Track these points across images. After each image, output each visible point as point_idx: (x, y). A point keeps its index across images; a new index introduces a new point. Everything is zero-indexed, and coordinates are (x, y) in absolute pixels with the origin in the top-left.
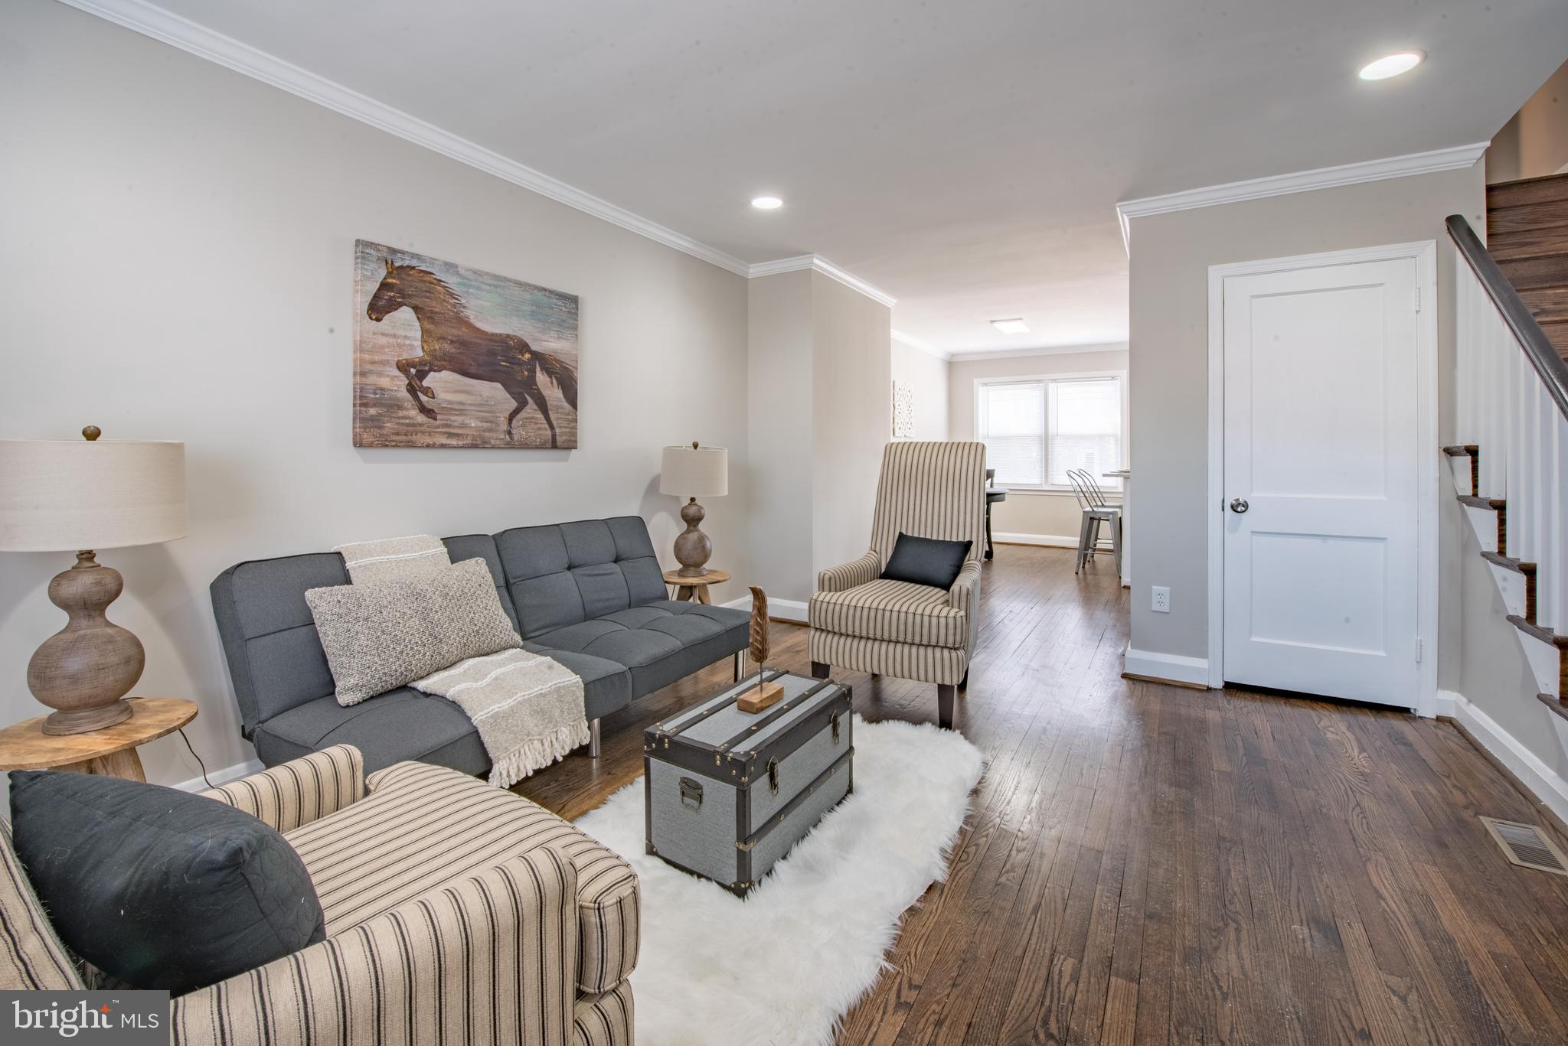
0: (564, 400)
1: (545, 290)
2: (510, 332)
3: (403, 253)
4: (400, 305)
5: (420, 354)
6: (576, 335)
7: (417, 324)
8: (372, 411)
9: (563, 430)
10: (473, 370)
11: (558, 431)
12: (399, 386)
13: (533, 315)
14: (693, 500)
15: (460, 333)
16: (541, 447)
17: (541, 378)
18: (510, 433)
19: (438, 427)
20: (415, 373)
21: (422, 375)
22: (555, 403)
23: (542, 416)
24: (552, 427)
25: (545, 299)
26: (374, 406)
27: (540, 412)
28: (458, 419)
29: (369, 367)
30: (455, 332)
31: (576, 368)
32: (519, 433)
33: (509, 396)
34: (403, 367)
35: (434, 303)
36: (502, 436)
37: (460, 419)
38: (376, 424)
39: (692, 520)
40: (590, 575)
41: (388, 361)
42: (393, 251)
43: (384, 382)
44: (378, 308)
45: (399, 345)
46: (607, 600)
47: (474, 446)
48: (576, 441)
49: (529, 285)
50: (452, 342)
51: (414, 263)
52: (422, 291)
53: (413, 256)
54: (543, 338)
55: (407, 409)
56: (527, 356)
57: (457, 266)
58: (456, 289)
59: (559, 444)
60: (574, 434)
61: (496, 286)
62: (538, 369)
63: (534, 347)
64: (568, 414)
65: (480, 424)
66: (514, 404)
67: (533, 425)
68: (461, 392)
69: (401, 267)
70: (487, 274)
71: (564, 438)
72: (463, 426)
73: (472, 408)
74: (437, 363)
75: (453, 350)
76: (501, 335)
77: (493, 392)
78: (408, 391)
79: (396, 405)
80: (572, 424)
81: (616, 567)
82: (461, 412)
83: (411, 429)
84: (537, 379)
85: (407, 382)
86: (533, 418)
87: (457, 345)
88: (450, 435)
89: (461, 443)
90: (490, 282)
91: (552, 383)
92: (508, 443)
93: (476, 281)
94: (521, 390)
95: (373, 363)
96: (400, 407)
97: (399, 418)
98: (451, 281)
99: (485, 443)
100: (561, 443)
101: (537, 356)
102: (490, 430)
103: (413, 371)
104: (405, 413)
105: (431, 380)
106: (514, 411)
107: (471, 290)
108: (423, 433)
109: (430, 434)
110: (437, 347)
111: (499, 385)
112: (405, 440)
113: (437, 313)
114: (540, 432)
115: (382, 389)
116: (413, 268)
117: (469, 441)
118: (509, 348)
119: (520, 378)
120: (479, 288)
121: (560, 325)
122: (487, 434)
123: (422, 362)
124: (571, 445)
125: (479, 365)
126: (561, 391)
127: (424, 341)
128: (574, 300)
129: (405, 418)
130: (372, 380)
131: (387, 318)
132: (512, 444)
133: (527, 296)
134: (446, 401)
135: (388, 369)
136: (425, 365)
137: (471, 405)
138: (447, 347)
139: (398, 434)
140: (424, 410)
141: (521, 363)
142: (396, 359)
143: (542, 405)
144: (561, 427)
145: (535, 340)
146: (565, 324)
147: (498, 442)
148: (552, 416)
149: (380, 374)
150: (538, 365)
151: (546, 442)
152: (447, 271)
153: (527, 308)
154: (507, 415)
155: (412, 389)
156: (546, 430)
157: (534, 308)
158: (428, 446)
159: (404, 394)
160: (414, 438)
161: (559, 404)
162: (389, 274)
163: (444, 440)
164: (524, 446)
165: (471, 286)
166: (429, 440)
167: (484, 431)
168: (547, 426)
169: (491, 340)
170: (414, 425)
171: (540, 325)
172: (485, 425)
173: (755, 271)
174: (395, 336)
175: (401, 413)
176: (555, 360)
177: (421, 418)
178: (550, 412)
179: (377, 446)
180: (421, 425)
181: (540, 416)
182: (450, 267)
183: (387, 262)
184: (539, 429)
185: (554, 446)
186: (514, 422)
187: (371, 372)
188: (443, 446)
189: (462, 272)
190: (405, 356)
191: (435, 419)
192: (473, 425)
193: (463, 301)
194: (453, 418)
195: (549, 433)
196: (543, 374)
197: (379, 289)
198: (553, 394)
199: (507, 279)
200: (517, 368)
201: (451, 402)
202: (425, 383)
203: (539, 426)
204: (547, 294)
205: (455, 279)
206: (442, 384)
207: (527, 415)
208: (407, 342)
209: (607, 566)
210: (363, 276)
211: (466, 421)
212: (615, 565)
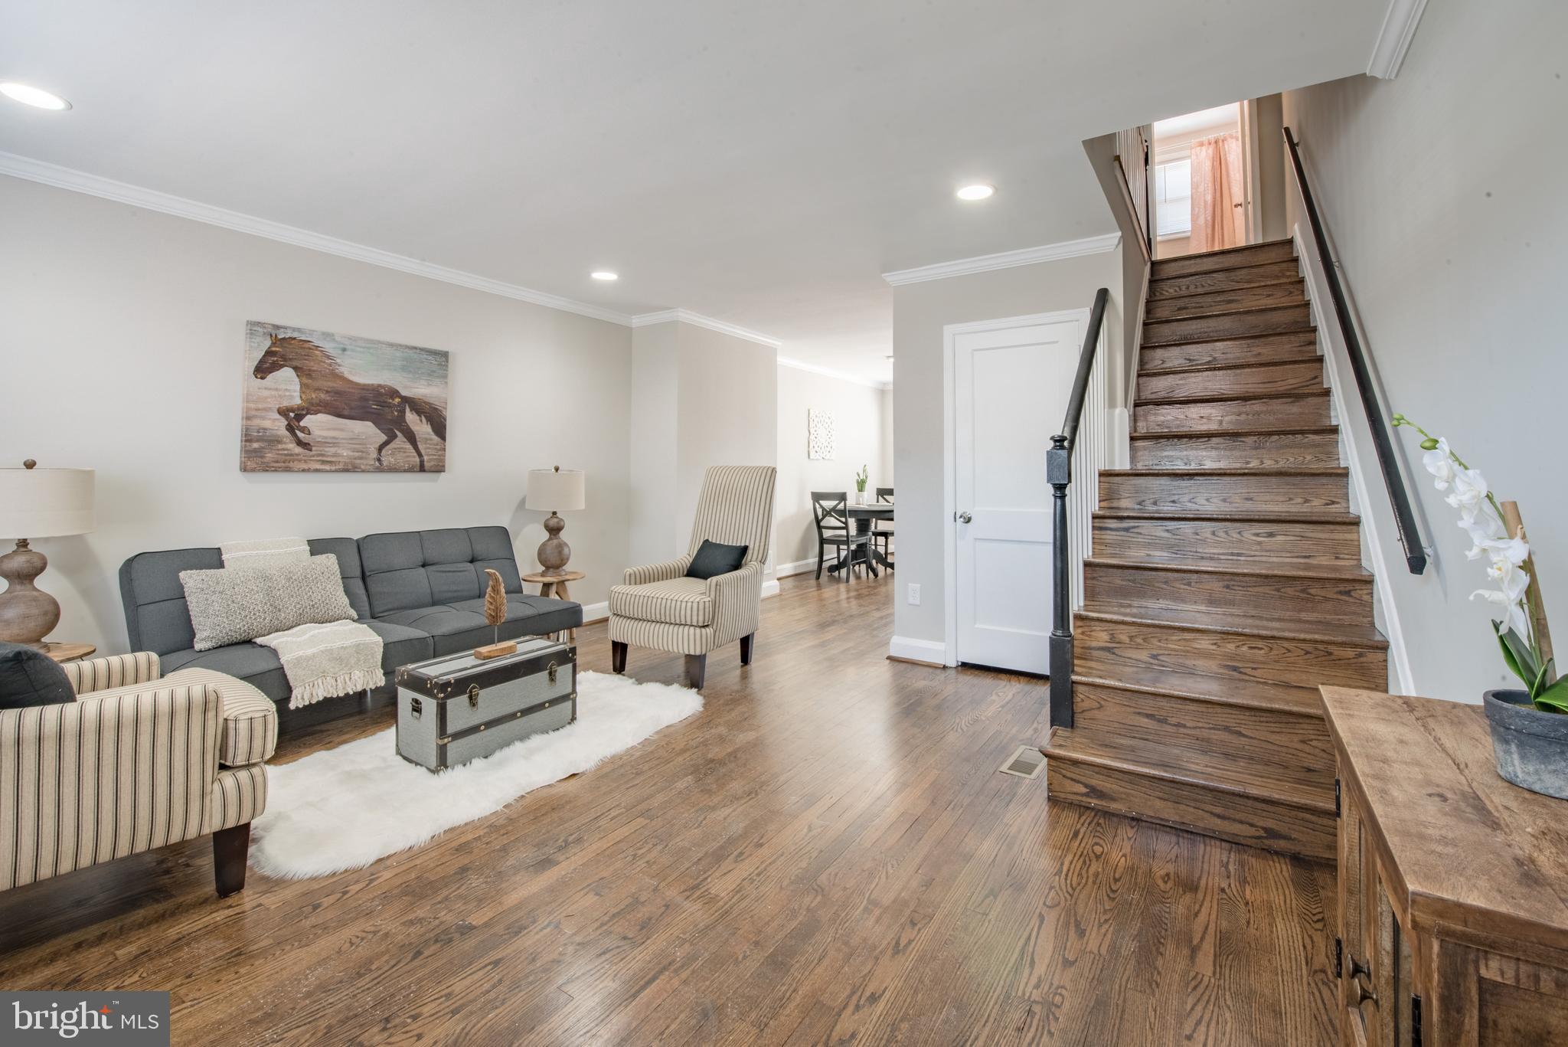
0: (432, 433)
1: (416, 348)
2: (382, 383)
3: (285, 328)
4: (282, 366)
5: (298, 401)
6: (446, 383)
7: (297, 380)
8: (256, 445)
9: (431, 457)
10: (346, 412)
12: (279, 427)
13: (404, 368)
14: (554, 513)
15: (335, 385)
16: (410, 470)
17: (411, 417)
18: (379, 460)
19: (313, 456)
20: (294, 417)
21: (299, 417)
22: (424, 436)
24: (420, 455)
25: (416, 356)
26: (257, 441)
28: (331, 450)
29: (254, 413)
30: (330, 384)
31: (446, 408)
33: (379, 431)
34: (283, 412)
35: (312, 364)
36: (373, 463)
37: (332, 450)
38: (259, 454)
39: (554, 530)
40: (443, 572)
41: (270, 408)
42: (277, 327)
43: (267, 424)
44: (262, 370)
45: (280, 396)
46: (455, 591)
47: (345, 470)
48: (444, 466)
49: (400, 345)
50: (327, 392)
51: (295, 335)
53: (294, 330)
54: (413, 386)
55: (285, 443)
56: (397, 400)
57: (333, 335)
58: (332, 352)
59: (426, 468)
60: (443, 461)
61: (369, 348)
62: (408, 410)
63: (404, 393)
64: (437, 445)
65: (352, 454)
66: (384, 438)
67: (401, 454)
68: (334, 429)
69: (284, 339)
70: (361, 339)
71: (432, 463)
72: (336, 455)
73: (345, 441)
74: (313, 408)
75: (328, 398)
76: (373, 385)
77: (367, 431)
78: (287, 429)
79: (275, 441)
80: (440, 453)
81: (470, 566)
82: (335, 444)
83: (289, 458)
84: (407, 418)
85: (286, 423)
86: (402, 448)
87: (332, 394)
88: (324, 462)
89: (333, 468)
90: (364, 345)
91: (421, 421)
92: (377, 468)
93: (351, 345)
95: (257, 410)
96: (279, 442)
97: (278, 450)
98: (328, 347)
99: (356, 468)
100: (429, 466)
101: (406, 400)
102: (361, 458)
103: (292, 415)
104: (284, 446)
105: (307, 421)
107: (345, 352)
108: (300, 461)
109: (305, 461)
110: (314, 396)
112: (284, 465)
113: (314, 371)
114: (408, 459)
115: (265, 429)
116: (295, 339)
117: (341, 466)
118: (381, 394)
120: (353, 351)
121: (429, 375)
122: (358, 461)
123: (300, 408)
124: (439, 469)
125: (351, 408)
126: (429, 426)
127: (302, 392)
128: (445, 355)
129: (284, 449)
130: (256, 422)
131: (270, 377)
132: (380, 468)
133: (399, 354)
134: (320, 436)
135: (270, 414)
136: (303, 410)
137: (343, 439)
138: (323, 396)
139: (277, 462)
141: (390, 406)
143: (412, 438)
145: (406, 387)
146: (435, 375)
147: (368, 467)
148: (421, 447)
149: (263, 418)
150: (407, 407)
152: (325, 339)
153: (398, 364)
154: (377, 446)
155: (290, 428)
156: (414, 457)
157: (405, 363)
158: (304, 470)
159: (283, 432)
160: (291, 464)
162: (273, 344)
163: (318, 466)
164: (393, 469)
165: (343, 349)
166: (306, 467)
167: (355, 459)
168: (415, 454)
169: (363, 389)
170: (291, 455)
171: (411, 376)
172: (357, 454)
173: (636, 321)
174: (276, 389)
175: (280, 446)
176: (425, 402)
177: (298, 450)
179: (259, 471)
180: (298, 455)
181: (409, 446)
182: (327, 336)
183: (271, 336)
184: (408, 457)
185: (422, 469)
186: (384, 452)
187: (255, 417)
188: (317, 471)
189: (337, 338)
190: (285, 404)
191: (311, 450)
192: (345, 454)
193: (338, 361)
194: (326, 449)
195: (417, 459)
197: (264, 356)
198: (422, 428)
199: (379, 342)
200: (387, 410)
201: (326, 438)
202: (302, 424)
203: (408, 454)
204: (418, 351)
205: (332, 345)
206: (318, 424)
207: (396, 446)
208: (287, 394)
209: (459, 565)
210: (251, 347)
211: (339, 452)
212: (469, 564)
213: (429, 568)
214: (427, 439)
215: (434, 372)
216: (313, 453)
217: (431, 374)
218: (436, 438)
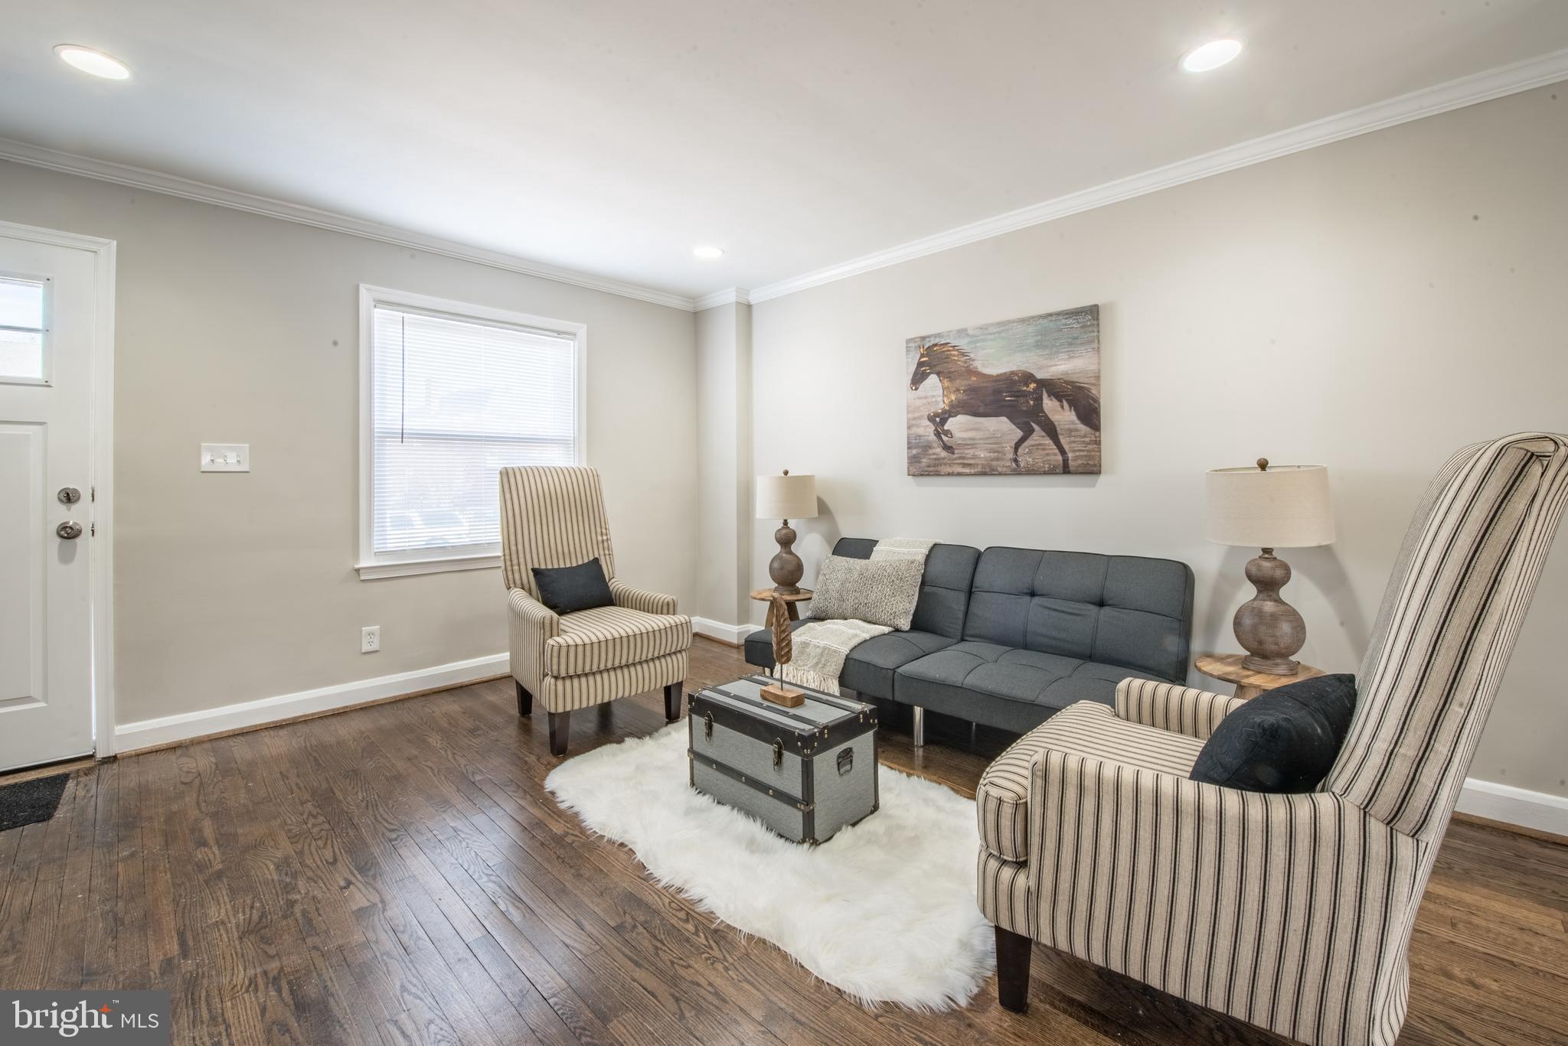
0: (1078, 422)
1: (1051, 315)
2: (1015, 368)
3: (929, 337)
4: (929, 374)
5: (942, 406)
6: (1098, 348)
7: (940, 385)
8: (914, 452)
9: (1077, 454)
10: (981, 410)
11: (1070, 455)
12: (930, 433)
13: (1038, 345)
14: (1268, 551)
15: (970, 383)
16: (1051, 472)
17: (1049, 404)
18: (1016, 460)
19: (956, 459)
20: (939, 420)
21: (944, 421)
22: (1066, 427)
23: (1051, 442)
24: (1063, 452)
25: (1052, 325)
26: (915, 448)
27: (1048, 438)
29: (913, 422)
32: (1025, 460)
34: (931, 419)
36: (1008, 464)
37: (971, 452)
38: (917, 460)
39: (1269, 583)
41: (922, 416)
42: (923, 338)
43: (920, 431)
44: (918, 379)
45: (929, 403)
47: (983, 474)
48: (1099, 465)
49: (1032, 318)
51: (937, 341)
52: (942, 359)
53: (936, 336)
54: (1050, 363)
55: (934, 448)
56: (1033, 386)
57: (966, 330)
59: (1071, 469)
60: (1098, 458)
61: (1000, 333)
63: (1039, 376)
64: (1085, 436)
65: (988, 455)
66: (1019, 434)
67: (1040, 452)
68: (972, 430)
69: (929, 347)
70: (992, 325)
71: (1080, 462)
72: (974, 457)
73: (981, 442)
75: (965, 398)
76: (1005, 373)
77: (1002, 427)
78: (935, 435)
79: (928, 446)
80: (1090, 447)
82: (973, 446)
83: (937, 462)
84: (1044, 406)
85: (934, 428)
86: (1040, 445)
87: (968, 393)
88: (965, 465)
89: (973, 471)
90: (995, 330)
91: (1062, 407)
92: (1014, 470)
93: (982, 335)
94: (1026, 420)
95: (914, 419)
96: (930, 447)
97: (930, 455)
98: (963, 343)
99: (993, 470)
102: (997, 459)
103: (938, 419)
104: (934, 451)
105: (952, 424)
106: (1019, 441)
107: (978, 345)
108: (946, 464)
109: (950, 465)
111: (1004, 419)
112: (934, 470)
113: (953, 372)
114: (1049, 458)
115: (920, 436)
117: (979, 469)
118: (1014, 383)
119: (1025, 409)
120: (984, 341)
121: (1070, 344)
122: (995, 463)
123: (944, 412)
124: (1092, 469)
125: (986, 405)
126: (1073, 413)
128: (1094, 310)
129: (934, 454)
130: (914, 430)
132: (1018, 471)
133: (1031, 329)
134: (960, 438)
136: (946, 413)
137: (981, 439)
139: (929, 466)
140: (948, 448)
141: (1025, 394)
142: (927, 414)
143: (1051, 431)
144: (1074, 451)
145: (1040, 368)
146: (1079, 341)
147: (1004, 469)
148: (1063, 441)
149: (918, 426)
150: (1044, 392)
151: (1055, 467)
152: (960, 337)
153: (1031, 341)
155: (938, 434)
156: (1055, 455)
157: (1039, 337)
158: (949, 474)
159: (932, 437)
160: (939, 468)
161: (1072, 426)
163: (960, 470)
164: (1031, 472)
165: (978, 341)
166: (950, 470)
167: (992, 460)
168: (1057, 451)
169: (997, 381)
170: (939, 459)
171: (1047, 351)
172: (993, 455)
174: (926, 397)
175: (931, 452)
176: (1066, 382)
177: (944, 454)
178: (1061, 437)
180: (944, 459)
181: (1048, 441)
182: (962, 332)
184: (1048, 455)
185: (1066, 470)
186: (1020, 451)
187: (913, 425)
188: (959, 474)
189: (970, 332)
190: (932, 410)
191: (953, 453)
192: (982, 456)
193: (972, 356)
194: (967, 451)
195: (1060, 458)
196: (1051, 400)
197: (916, 369)
199: (1010, 322)
200: (1022, 400)
201: (964, 439)
202: (946, 427)
203: (1047, 452)
204: (1053, 318)
205: (966, 340)
206: (959, 426)
207: (1033, 443)
208: (934, 400)
209: (1078, 605)
210: (908, 362)
211: (978, 453)
212: (1092, 607)
213: (1036, 600)
214: (1070, 430)
215: (1076, 338)
216: (956, 456)
217: (1073, 342)
218: (1083, 428)
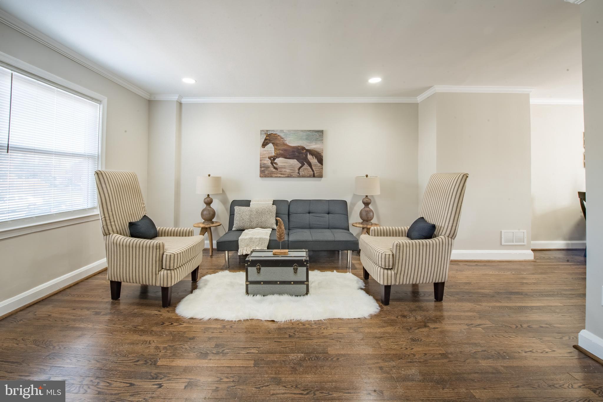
0: (317, 162)
1: (311, 131)
2: (299, 145)
3: (269, 131)
4: (269, 143)
6: (323, 142)
7: (273, 147)
8: (263, 169)
9: (317, 172)
10: (288, 157)
11: (315, 172)
13: (307, 139)
14: (367, 196)
15: (284, 148)
16: (310, 177)
17: (309, 157)
18: (299, 173)
19: (278, 172)
20: (273, 159)
21: (274, 159)
22: (314, 164)
23: (310, 168)
25: (311, 134)
26: (263, 168)
27: (309, 167)
28: (284, 170)
29: (262, 159)
30: (283, 147)
31: (323, 152)
32: (302, 173)
33: (298, 163)
34: (270, 158)
35: (277, 141)
36: (297, 174)
38: (264, 172)
39: (367, 204)
40: (315, 216)
41: (266, 157)
42: (267, 131)
43: (265, 162)
44: (264, 145)
45: (269, 153)
46: (319, 225)
47: (288, 177)
48: (322, 175)
49: (305, 131)
50: (282, 150)
51: (272, 132)
52: (274, 139)
53: (272, 131)
54: (310, 145)
55: (270, 168)
56: (305, 151)
58: (283, 136)
59: (315, 176)
60: (322, 173)
61: (295, 133)
62: (308, 154)
63: (307, 148)
64: (319, 167)
65: (290, 171)
66: (300, 165)
67: (306, 171)
68: (284, 163)
69: (269, 134)
70: (292, 130)
71: (318, 174)
72: (285, 172)
73: (287, 167)
74: (278, 156)
75: (282, 152)
76: (296, 146)
77: (294, 163)
78: (271, 164)
79: (268, 167)
80: (321, 170)
81: (327, 215)
82: (285, 168)
83: (271, 173)
85: (271, 161)
86: (307, 168)
87: (283, 151)
88: (282, 174)
89: (284, 176)
90: (293, 132)
91: (313, 158)
93: (289, 133)
94: (302, 161)
95: (263, 158)
97: (269, 170)
98: (282, 135)
99: (291, 176)
100: (317, 175)
101: (308, 151)
102: (293, 172)
103: (272, 159)
104: (270, 169)
105: (277, 161)
106: (300, 167)
107: (287, 136)
108: (275, 174)
109: (276, 174)
110: (278, 152)
111: (295, 160)
112: (270, 175)
113: (278, 144)
114: (309, 173)
115: (265, 164)
116: (272, 134)
117: (287, 175)
118: (299, 149)
119: (302, 157)
120: (290, 135)
122: (292, 174)
123: (275, 156)
124: (321, 176)
125: (289, 155)
126: (316, 160)
127: (275, 151)
128: (322, 132)
129: (270, 170)
130: (263, 162)
131: (266, 147)
132: (299, 176)
133: (305, 134)
134: (280, 165)
135: (266, 159)
137: (287, 166)
138: (281, 152)
139: (268, 174)
140: (275, 168)
141: (302, 153)
142: (268, 156)
143: (310, 165)
144: (316, 171)
146: (319, 140)
147: (295, 176)
148: (313, 168)
149: (264, 160)
150: (308, 153)
151: (311, 175)
152: (281, 132)
153: (304, 137)
154: (298, 168)
155: (272, 163)
157: (307, 137)
158: (276, 177)
159: (270, 164)
160: (272, 175)
161: (316, 164)
162: (267, 136)
163: (280, 175)
164: (303, 176)
165: (287, 135)
166: (276, 175)
167: (291, 173)
168: (311, 171)
169: (293, 148)
170: (272, 172)
171: (309, 141)
172: (291, 171)
174: (268, 151)
175: (269, 169)
176: (314, 151)
177: (274, 170)
178: (313, 167)
179: (264, 177)
180: (274, 172)
181: (309, 168)
182: (282, 131)
183: (266, 134)
184: (309, 172)
185: (314, 176)
186: (300, 170)
187: (262, 160)
188: (280, 177)
189: (285, 131)
190: (270, 155)
191: (278, 170)
192: (288, 171)
193: (285, 139)
194: (283, 170)
196: (310, 156)
197: (264, 141)
198: (313, 160)
199: (298, 130)
200: (301, 155)
201: (282, 166)
202: (275, 161)
203: (309, 171)
204: (311, 132)
205: (283, 134)
206: (280, 161)
207: (305, 168)
208: (271, 152)
209: (323, 214)
210: (261, 138)
211: (286, 170)
212: (326, 214)
213: (311, 214)
214: (315, 165)
215: (318, 139)
216: (278, 171)
217: (317, 140)
218: (319, 164)
